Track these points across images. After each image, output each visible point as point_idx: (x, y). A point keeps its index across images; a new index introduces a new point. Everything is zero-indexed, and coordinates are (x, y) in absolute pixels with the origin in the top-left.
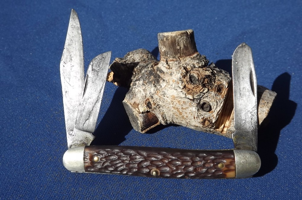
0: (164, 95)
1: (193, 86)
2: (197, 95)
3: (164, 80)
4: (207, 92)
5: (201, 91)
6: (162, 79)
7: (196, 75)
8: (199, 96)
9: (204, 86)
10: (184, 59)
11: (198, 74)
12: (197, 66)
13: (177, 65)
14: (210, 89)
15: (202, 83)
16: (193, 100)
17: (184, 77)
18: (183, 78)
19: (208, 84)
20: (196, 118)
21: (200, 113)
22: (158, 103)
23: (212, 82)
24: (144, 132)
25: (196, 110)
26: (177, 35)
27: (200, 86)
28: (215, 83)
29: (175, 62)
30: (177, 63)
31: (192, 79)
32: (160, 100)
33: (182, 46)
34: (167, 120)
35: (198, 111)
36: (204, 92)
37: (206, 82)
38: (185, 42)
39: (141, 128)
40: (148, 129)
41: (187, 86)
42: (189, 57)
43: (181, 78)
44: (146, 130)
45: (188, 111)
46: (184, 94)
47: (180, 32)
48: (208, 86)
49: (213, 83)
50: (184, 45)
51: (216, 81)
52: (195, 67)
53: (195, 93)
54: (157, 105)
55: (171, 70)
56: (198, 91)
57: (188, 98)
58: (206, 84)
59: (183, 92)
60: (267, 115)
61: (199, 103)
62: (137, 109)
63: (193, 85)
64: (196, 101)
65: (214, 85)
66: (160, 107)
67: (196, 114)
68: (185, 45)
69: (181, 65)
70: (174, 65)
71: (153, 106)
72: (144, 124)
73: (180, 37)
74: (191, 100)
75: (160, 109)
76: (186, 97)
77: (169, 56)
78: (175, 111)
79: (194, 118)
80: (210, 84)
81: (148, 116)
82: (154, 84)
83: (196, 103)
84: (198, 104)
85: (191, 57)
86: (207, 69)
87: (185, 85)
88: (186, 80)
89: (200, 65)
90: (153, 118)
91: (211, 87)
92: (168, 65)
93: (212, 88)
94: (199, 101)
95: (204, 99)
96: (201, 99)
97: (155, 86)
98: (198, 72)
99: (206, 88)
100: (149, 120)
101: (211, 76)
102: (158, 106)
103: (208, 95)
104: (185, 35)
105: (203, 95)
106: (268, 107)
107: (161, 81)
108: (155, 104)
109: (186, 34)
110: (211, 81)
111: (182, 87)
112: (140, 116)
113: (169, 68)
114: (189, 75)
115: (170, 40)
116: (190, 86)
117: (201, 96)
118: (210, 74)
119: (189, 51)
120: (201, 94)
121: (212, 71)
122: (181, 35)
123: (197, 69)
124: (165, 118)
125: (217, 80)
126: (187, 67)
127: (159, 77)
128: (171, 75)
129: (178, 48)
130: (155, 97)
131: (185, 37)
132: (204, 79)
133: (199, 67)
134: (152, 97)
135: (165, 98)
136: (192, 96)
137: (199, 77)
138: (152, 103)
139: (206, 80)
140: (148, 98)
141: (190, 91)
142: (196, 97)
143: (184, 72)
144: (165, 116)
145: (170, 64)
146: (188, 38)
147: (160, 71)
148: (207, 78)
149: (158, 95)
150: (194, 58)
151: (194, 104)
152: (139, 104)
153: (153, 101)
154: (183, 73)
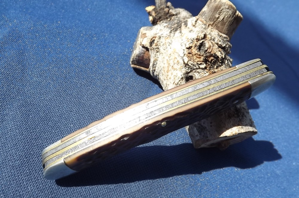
0: (170, 44)
1: (196, 52)
2: (192, 63)
3: (181, 32)
4: (202, 69)
5: (198, 63)
6: (181, 30)
7: (207, 45)
8: (194, 65)
9: (206, 61)
10: (212, 30)
11: (210, 46)
12: (216, 41)
13: (202, 29)
14: (207, 69)
15: (206, 57)
16: (186, 65)
17: (198, 40)
18: (196, 40)
19: (210, 63)
20: (175, 84)
21: (181, 83)
22: (159, 46)
23: (215, 65)
24: (132, 66)
25: (181, 77)
26: (226, 3)
27: (202, 58)
28: (217, 68)
29: (203, 25)
30: (204, 27)
31: (202, 48)
32: (163, 45)
33: (221, 18)
34: (155, 70)
35: (181, 79)
36: (200, 66)
37: (210, 60)
38: (227, 16)
39: (133, 59)
40: (137, 67)
41: (192, 48)
42: (218, 31)
43: (194, 39)
44: (135, 66)
45: (175, 73)
46: (184, 53)
47: (231, 4)
48: (209, 65)
49: (215, 67)
50: (223, 19)
51: (219, 68)
52: (214, 40)
53: (192, 60)
54: (157, 47)
55: (194, 28)
56: (196, 60)
57: (183, 60)
58: (209, 61)
59: (184, 51)
60: (232, 135)
61: (188, 73)
62: (142, 39)
63: (198, 51)
64: (187, 68)
65: (214, 70)
66: (158, 52)
67: (178, 81)
68: (225, 19)
69: (206, 31)
70: (200, 26)
71: (154, 46)
72: (137, 58)
73: (227, 7)
74: (184, 63)
75: (157, 53)
76: (182, 57)
77: (203, 17)
78: (166, 65)
79: (174, 83)
80: (212, 65)
81: (144, 53)
82: (171, 31)
83: (186, 71)
84: (186, 73)
85: (220, 33)
86: (222, 52)
87: (191, 47)
88: (196, 44)
89: (220, 43)
90: (147, 59)
91: (210, 67)
92: (195, 23)
93: (210, 70)
94: (190, 70)
95: (195, 73)
96: (192, 71)
97: (171, 32)
98: (212, 46)
99: (205, 64)
100: (143, 57)
101: (218, 60)
102: (157, 49)
103: (201, 72)
104: (232, 10)
105: (197, 69)
106: (239, 130)
107: (178, 31)
108: (157, 45)
109: (234, 11)
110: (215, 63)
111: (188, 46)
112: (139, 48)
113: (194, 26)
114: (203, 42)
115: (217, 3)
116: (194, 51)
117: (194, 67)
118: (220, 57)
119: (223, 28)
120: (197, 66)
121: (224, 57)
122: (229, 7)
123: (214, 42)
124: (155, 66)
125: (221, 69)
126: (208, 36)
127: (180, 27)
128: (190, 31)
129: (217, 16)
130: (162, 40)
131: (230, 12)
132: (211, 56)
133: (217, 44)
134: (160, 38)
135: (169, 47)
136: (188, 61)
137: (208, 50)
138: (155, 42)
139: (212, 58)
140: (156, 36)
141: (190, 55)
142: (190, 65)
143: (202, 36)
144: (156, 65)
145: (198, 23)
146: (233, 17)
147: (185, 24)
148: (214, 57)
149: (165, 40)
150: (221, 36)
151: (184, 70)
152: (147, 37)
153: (157, 42)
154: (200, 37)
